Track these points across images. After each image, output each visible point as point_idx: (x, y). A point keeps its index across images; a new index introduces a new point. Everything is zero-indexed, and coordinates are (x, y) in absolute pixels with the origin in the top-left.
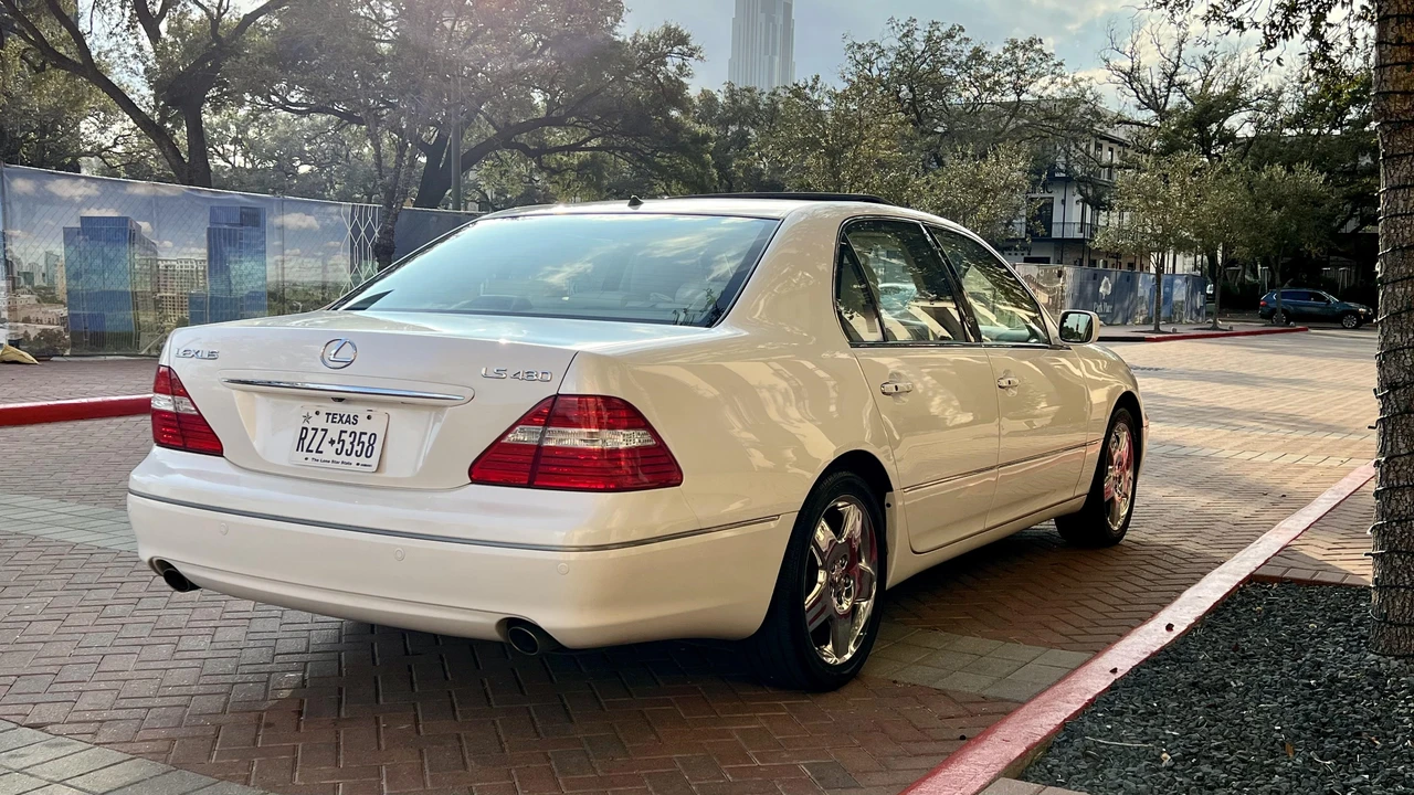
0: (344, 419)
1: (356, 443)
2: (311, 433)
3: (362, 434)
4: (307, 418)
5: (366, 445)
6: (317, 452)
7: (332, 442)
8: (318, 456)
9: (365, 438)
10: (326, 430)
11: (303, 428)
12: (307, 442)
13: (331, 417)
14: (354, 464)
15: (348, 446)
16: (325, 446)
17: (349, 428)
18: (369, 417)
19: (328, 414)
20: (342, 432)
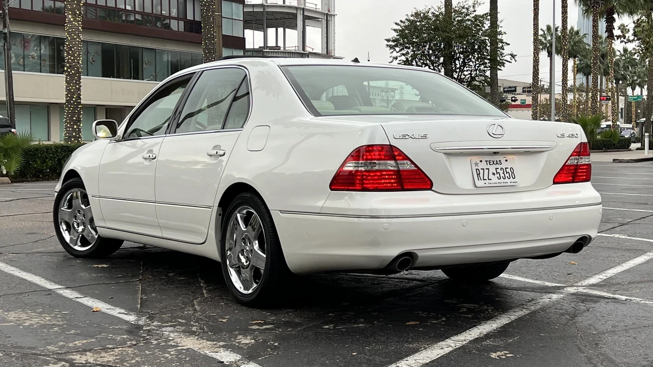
0: (495, 163)
1: (505, 173)
2: (481, 171)
3: (506, 168)
4: (476, 164)
5: (510, 173)
6: (489, 179)
7: (494, 174)
8: (490, 181)
9: (508, 170)
10: (488, 169)
11: (476, 169)
12: (481, 175)
13: (488, 162)
14: (509, 183)
15: (502, 175)
16: (491, 176)
17: (499, 166)
18: (506, 161)
19: (487, 161)
20: (496, 169)
